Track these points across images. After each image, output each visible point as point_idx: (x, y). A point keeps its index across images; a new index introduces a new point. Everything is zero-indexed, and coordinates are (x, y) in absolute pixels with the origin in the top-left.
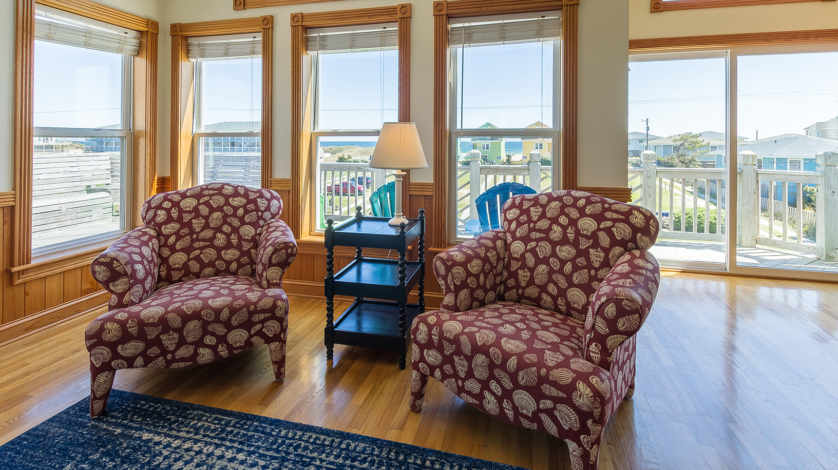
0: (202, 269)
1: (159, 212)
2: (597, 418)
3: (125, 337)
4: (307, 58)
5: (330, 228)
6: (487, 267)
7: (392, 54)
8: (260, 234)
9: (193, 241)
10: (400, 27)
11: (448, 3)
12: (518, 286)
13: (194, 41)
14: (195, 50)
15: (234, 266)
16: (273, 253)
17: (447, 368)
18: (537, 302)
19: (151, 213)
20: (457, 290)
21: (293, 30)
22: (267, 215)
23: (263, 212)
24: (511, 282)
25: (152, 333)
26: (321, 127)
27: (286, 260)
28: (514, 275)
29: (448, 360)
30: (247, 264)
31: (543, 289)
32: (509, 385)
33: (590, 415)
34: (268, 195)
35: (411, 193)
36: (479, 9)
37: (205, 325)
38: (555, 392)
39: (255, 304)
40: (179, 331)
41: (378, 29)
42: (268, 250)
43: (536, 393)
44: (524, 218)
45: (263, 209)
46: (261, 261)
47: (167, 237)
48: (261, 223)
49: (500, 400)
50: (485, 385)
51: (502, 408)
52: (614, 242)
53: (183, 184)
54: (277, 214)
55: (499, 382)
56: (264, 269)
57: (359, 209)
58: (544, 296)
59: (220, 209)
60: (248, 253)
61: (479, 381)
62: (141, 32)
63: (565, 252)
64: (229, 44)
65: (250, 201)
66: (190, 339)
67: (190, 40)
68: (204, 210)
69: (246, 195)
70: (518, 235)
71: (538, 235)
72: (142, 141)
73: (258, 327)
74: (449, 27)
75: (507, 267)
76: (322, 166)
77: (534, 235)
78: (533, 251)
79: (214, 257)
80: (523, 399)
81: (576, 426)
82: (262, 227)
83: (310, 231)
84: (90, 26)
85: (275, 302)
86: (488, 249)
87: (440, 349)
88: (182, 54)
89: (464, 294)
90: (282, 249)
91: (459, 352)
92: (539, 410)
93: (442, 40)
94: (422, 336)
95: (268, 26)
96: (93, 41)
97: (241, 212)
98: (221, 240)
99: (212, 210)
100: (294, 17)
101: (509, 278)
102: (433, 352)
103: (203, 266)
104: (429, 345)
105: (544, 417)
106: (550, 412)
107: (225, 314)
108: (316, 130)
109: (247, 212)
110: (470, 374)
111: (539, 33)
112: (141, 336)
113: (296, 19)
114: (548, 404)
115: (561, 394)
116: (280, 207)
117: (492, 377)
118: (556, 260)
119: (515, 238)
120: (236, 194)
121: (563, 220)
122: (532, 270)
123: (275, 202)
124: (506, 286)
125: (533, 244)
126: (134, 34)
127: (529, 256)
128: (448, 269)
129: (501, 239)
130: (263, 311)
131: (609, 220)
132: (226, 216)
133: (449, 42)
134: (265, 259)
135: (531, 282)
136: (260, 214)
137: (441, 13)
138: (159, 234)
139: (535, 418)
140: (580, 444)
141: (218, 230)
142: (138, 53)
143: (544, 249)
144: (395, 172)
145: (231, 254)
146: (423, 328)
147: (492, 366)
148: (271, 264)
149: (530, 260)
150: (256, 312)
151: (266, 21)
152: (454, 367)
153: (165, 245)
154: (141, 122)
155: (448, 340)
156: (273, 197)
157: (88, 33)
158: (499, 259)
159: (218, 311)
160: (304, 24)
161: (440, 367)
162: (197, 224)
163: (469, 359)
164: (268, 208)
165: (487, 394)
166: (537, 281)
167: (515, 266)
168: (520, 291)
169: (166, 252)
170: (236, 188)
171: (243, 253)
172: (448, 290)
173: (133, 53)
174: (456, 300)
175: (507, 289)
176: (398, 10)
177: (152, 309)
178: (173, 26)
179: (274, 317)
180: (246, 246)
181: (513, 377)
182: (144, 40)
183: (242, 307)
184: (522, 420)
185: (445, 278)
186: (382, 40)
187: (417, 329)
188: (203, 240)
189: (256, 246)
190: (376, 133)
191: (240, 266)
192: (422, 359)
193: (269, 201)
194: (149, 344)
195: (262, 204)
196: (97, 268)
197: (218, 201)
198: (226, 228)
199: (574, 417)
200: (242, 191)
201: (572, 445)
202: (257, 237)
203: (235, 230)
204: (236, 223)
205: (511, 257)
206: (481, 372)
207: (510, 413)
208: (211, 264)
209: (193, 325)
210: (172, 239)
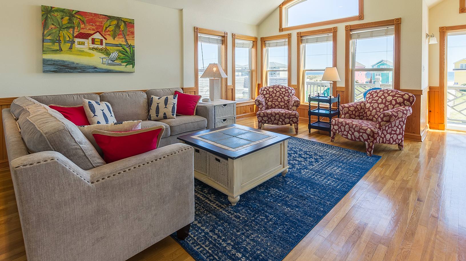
0: (275, 107)
1: (264, 91)
2: (372, 136)
3: (264, 116)
4: (302, 46)
5: (310, 97)
6: (356, 110)
7: (331, 43)
8: (289, 99)
9: (273, 99)
10: (333, 34)
11: (350, 26)
12: (367, 116)
13: (267, 42)
14: (267, 45)
15: (283, 107)
16: (294, 103)
17: (340, 130)
18: (372, 120)
19: (262, 92)
20: (345, 114)
21: (297, 37)
22: (291, 94)
23: (290, 93)
24: (365, 115)
25: (269, 116)
26: (306, 69)
27: (298, 105)
28: (366, 113)
29: (340, 128)
30: (287, 107)
31: (374, 116)
32: (353, 131)
33: (370, 135)
34: (291, 89)
35: (337, 90)
36: (362, 27)
37: (280, 116)
38: (363, 131)
39: (291, 113)
40: (275, 116)
41: (326, 35)
42: (293, 102)
43: (359, 132)
44: (371, 97)
45: (290, 92)
46: (291, 105)
47: (267, 98)
48: (290, 96)
49: (351, 135)
50: (348, 132)
51: (352, 137)
52: (397, 103)
53: (264, 85)
54: (294, 94)
55: (351, 131)
56: (292, 107)
57: (318, 93)
58: (374, 118)
59: (279, 91)
60: (286, 104)
61: (347, 131)
62: (253, 41)
63: (381, 106)
64: (277, 42)
65: (286, 90)
66: (277, 119)
67: (266, 42)
68: (275, 92)
69: (285, 88)
70: (368, 102)
71: (374, 101)
72: (254, 73)
73: (292, 119)
74: (351, 33)
75: (364, 111)
76: (307, 82)
77: (373, 101)
78: (372, 106)
79: (278, 104)
80: (356, 134)
81: (367, 138)
82: (290, 98)
83: (303, 102)
84: (244, 42)
85: (295, 114)
86: (357, 105)
87: (338, 125)
88: (264, 46)
89: (347, 115)
90: (297, 102)
91: (342, 125)
92: (360, 136)
93: (348, 37)
94: (333, 123)
95: (290, 37)
96: (244, 46)
97: (284, 93)
98: (279, 100)
99: (277, 92)
100: (298, 33)
101: (364, 114)
102: (336, 126)
103: (276, 106)
104: (335, 125)
105: (360, 137)
106: (362, 136)
107: (284, 114)
108: (305, 69)
109: (286, 93)
110: (345, 130)
111: (386, 34)
112: (267, 116)
113: (298, 34)
114: (361, 134)
115: (364, 131)
116: (294, 92)
117: (350, 130)
118: (378, 108)
119: (367, 103)
120: (282, 88)
121: (383, 97)
122: (371, 111)
123: (293, 91)
124: (363, 116)
125: (373, 104)
126: (252, 42)
127: (371, 107)
128: (343, 108)
129: (363, 103)
130: (293, 115)
131: (397, 97)
132: (280, 94)
133: (351, 38)
134: (292, 104)
135: (371, 115)
136: (289, 94)
137: (348, 29)
138: (265, 97)
139: (359, 138)
140: (368, 142)
141: (279, 97)
142: (253, 47)
143: (376, 105)
144: (330, 82)
145: (282, 104)
146: (334, 121)
147: (350, 127)
148: (294, 106)
149: (371, 108)
150: (291, 115)
151: (289, 35)
152: (341, 129)
153: (266, 100)
154: (254, 67)
155: (340, 123)
156: (292, 89)
157: (243, 44)
158: (361, 108)
159: (283, 114)
160: (301, 35)
161: (338, 130)
162: (274, 95)
163: (344, 127)
164: (291, 92)
165: (348, 134)
166: (372, 114)
167: (366, 110)
168: (367, 117)
169: (267, 102)
170: (282, 86)
171: (285, 104)
172: (343, 114)
173: (251, 47)
174: (345, 116)
175: (364, 117)
176: (332, 29)
177: (269, 111)
178: (261, 38)
179: (295, 117)
180: (286, 102)
181: (354, 129)
182: (254, 43)
183: (288, 114)
184: (356, 139)
185: (342, 111)
186: (327, 39)
187: (332, 121)
188: (275, 99)
189: (288, 102)
190: (324, 70)
191: (285, 107)
192: (334, 128)
193: (291, 90)
194: (269, 118)
195: (290, 91)
196: (256, 102)
197: (278, 89)
198: (281, 97)
199: (367, 136)
200: (284, 87)
201: (366, 143)
202: (289, 100)
203: (283, 97)
204: (283, 96)
205: (366, 108)
206: (347, 129)
207: (353, 138)
208: (277, 106)
209: (277, 116)
210: (268, 98)
